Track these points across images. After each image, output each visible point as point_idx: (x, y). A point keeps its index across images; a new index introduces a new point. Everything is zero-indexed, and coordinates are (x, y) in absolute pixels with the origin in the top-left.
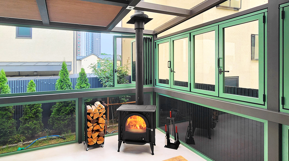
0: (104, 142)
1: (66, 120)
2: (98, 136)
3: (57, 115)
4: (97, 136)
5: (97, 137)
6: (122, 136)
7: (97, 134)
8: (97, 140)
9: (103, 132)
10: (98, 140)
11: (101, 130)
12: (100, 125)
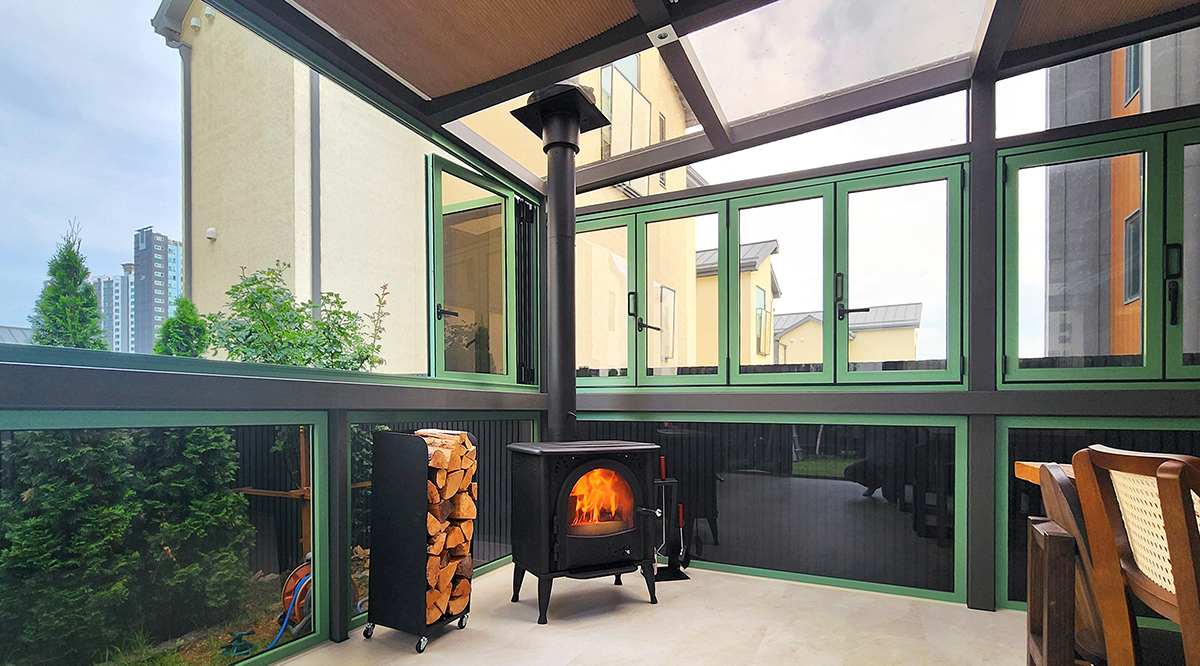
0: (467, 609)
2: (456, 579)
4: (452, 580)
5: (452, 584)
7: (453, 565)
8: (451, 598)
9: (467, 561)
11: (464, 549)
12: (462, 525)
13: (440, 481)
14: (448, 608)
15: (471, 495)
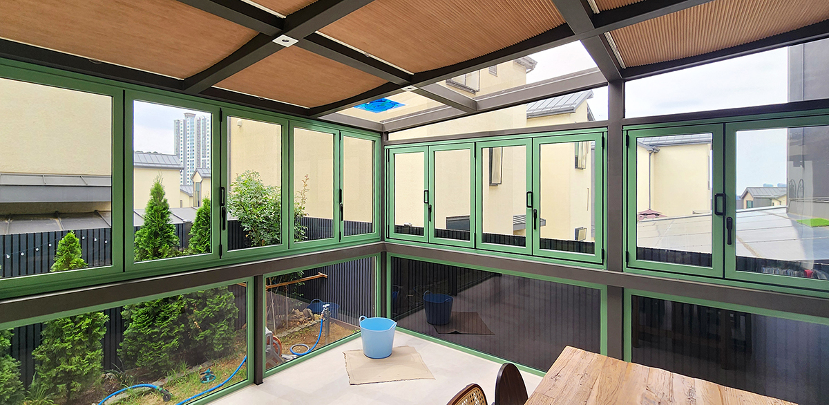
1: (173, 338)
3: (149, 326)
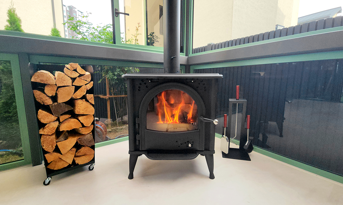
0: (94, 159)
2: (78, 146)
4: (73, 147)
5: (74, 149)
6: (139, 141)
7: (72, 141)
8: (75, 156)
9: (89, 137)
10: (78, 156)
11: (83, 131)
12: (80, 118)
13: (49, 91)
14: (74, 161)
15: (87, 101)
